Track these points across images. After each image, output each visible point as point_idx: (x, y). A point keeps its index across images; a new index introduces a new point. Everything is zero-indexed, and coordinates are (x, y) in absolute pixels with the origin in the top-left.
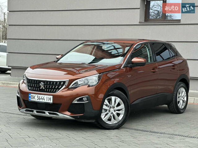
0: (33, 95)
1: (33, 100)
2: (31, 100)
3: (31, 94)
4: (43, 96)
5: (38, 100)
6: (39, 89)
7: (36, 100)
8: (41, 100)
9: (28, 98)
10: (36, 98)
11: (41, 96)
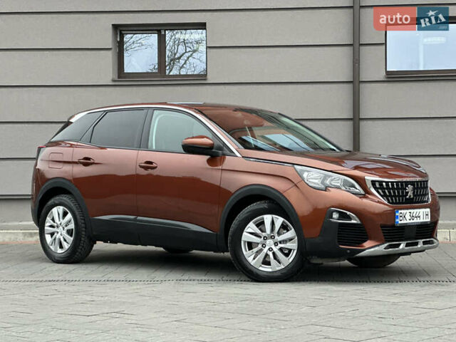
0: (402, 211)
1: (402, 222)
2: (400, 222)
3: (400, 211)
4: (418, 210)
5: (412, 221)
6: (406, 199)
7: (408, 221)
8: (416, 221)
9: (395, 220)
10: (408, 217)
11: (415, 211)
